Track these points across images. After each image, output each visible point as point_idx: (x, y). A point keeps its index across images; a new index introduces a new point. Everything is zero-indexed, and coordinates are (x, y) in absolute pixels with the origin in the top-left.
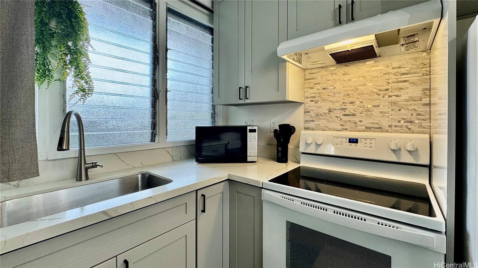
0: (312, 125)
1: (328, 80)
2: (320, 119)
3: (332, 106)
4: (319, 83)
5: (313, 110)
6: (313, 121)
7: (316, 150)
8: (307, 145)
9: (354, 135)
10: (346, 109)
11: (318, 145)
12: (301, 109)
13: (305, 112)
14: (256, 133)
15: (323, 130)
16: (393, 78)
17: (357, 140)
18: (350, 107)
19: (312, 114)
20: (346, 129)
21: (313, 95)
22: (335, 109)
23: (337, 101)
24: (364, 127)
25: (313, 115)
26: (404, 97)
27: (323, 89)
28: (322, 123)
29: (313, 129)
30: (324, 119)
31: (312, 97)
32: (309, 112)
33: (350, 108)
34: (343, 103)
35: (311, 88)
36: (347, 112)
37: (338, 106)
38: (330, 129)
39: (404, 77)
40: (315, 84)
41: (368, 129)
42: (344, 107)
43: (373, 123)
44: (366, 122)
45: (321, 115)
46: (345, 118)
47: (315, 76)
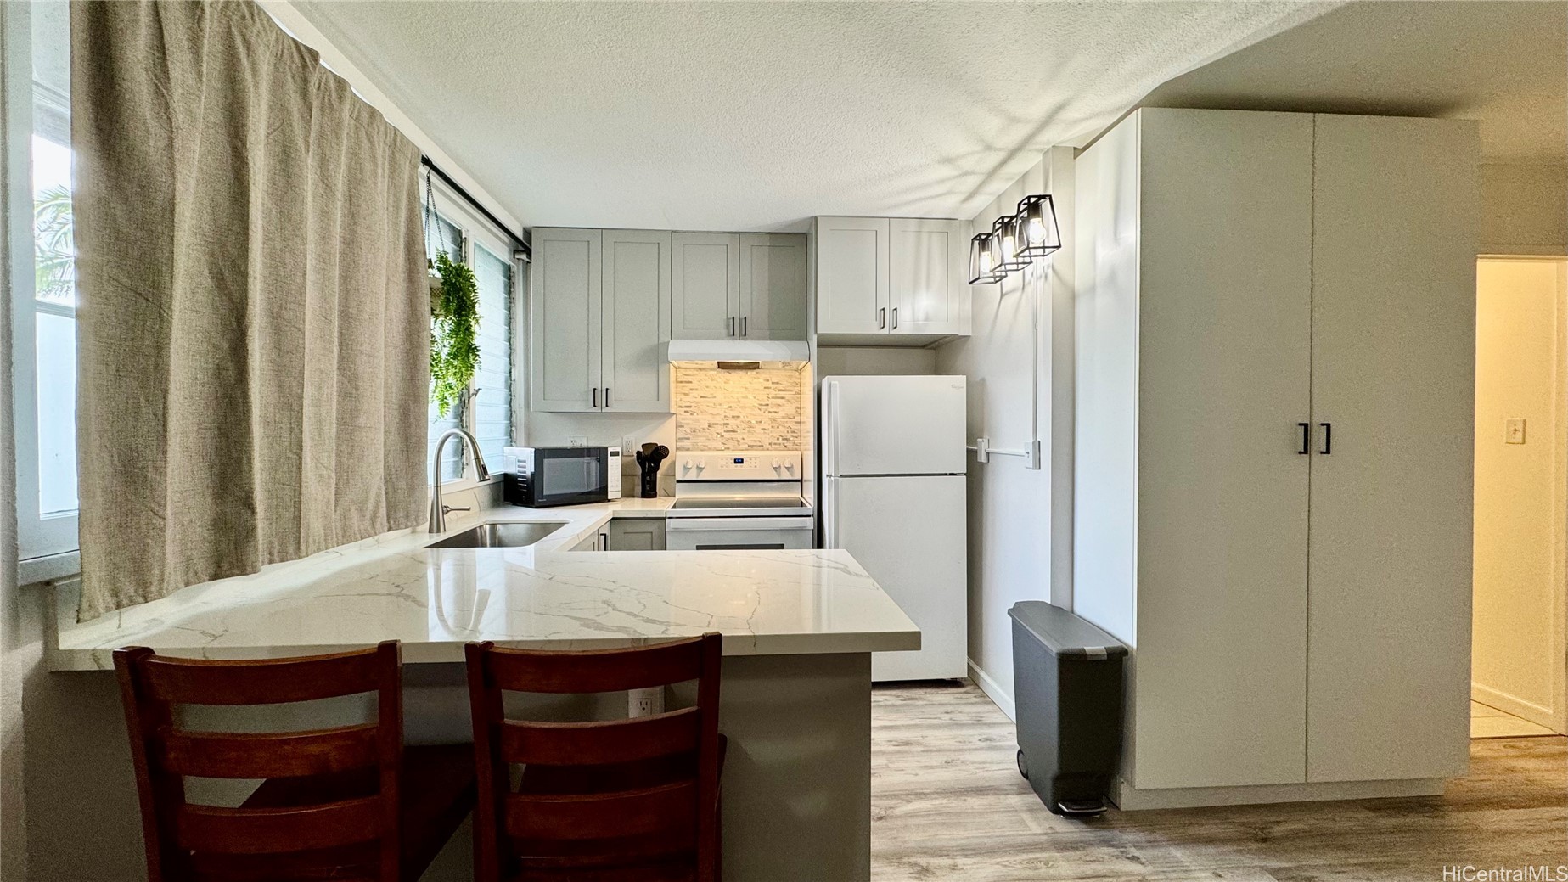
0: (686, 444)
1: (707, 387)
2: (697, 436)
3: (713, 421)
4: (697, 390)
5: (688, 424)
6: (688, 439)
7: (698, 475)
8: (686, 469)
9: (739, 455)
10: (728, 424)
11: (700, 469)
12: (672, 422)
13: (677, 426)
14: (619, 458)
15: (702, 450)
16: (773, 393)
17: (742, 460)
18: (731, 421)
19: (687, 428)
20: (728, 448)
21: (688, 404)
22: (717, 424)
23: (718, 414)
24: (747, 446)
25: (689, 431)
26: (782, 414)
27: (701, 397)
28: (701, 441)
29: (688, 450)
30: (704, 436)
31: (686, 407)
32: (683, 427)
33: (733, 423)
34: (725, 416)
35: (685, 394)
36: (729, 428)
37: (718, 419)
38: (710, 449)
39: (782, 394)
40: (691, 390)
41: (751, 447)
42: (726, 422)
43: (755, 441)
44: (749, 440)
45: (700, 431)
46: (727, 435)
47: (689, 379)
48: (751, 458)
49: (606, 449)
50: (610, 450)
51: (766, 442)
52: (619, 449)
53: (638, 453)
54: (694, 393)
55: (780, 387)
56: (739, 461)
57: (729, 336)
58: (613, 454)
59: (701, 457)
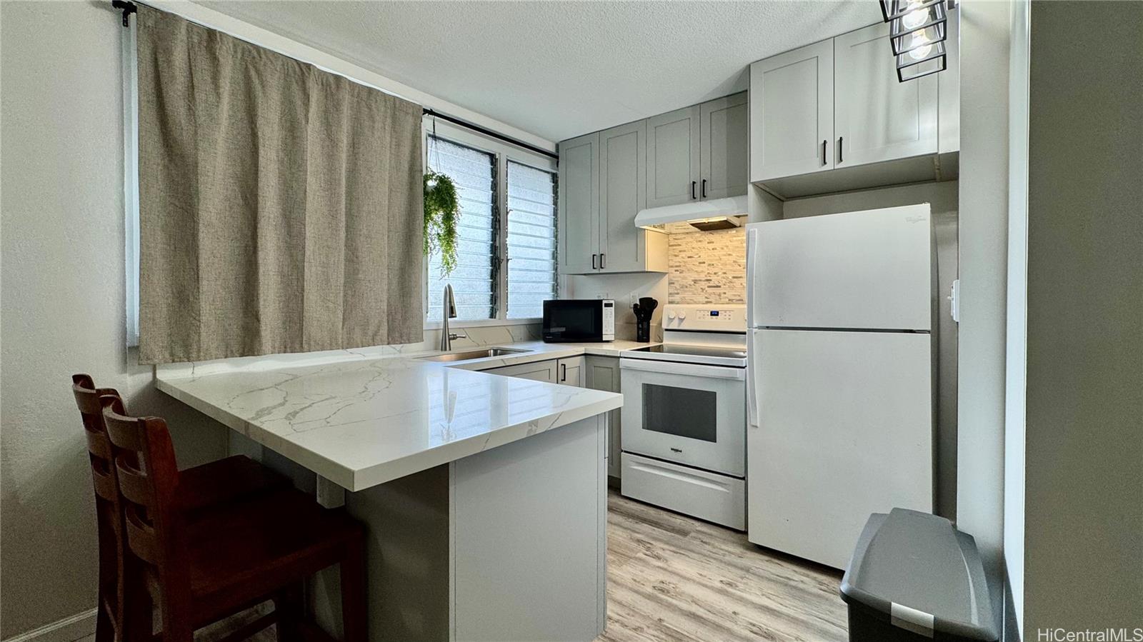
0: (677, 298)
1: (693, 248)
2: (685, 291)
3: (696, 277)
4: (685, 251)
5: (678, 281)
6: (678, 294)
7: (680, 324)
8: (671, 320)
9: (714, 308)
10: (710, 280)
11: (681, 320)
12: (665, 280)
13: (670, 284)
14: (613, 308)
15: (688, 304)
17: (718, 312)
19: (676, 285)
20: (711, 302)
21: (678, 264)
22: (700, 280)
23: (702, 272)
24: (727, 300)
25: (678, 287)
27: (689, 257)
28: (688, 296)
29: (678, 303)
30: (690, 291)
31: (677, 266)
32: (674, 283)
33: (715, 281)
34: (708, 273)
35: (676, 256)
36: (711, 284)
37: (703, 277)
38: (695, 303)
40: (680, 251)
41: (730, 301)
42: (709, 278)
43: (735, 295)
44: (730, 294)
45: (686, 287)
46: (710, 290)
47: (679, 242)
48: (725, 311)
49: (601, 301)
50: (604, 302)
52: (613, 302)
53: (636, 305)
54: (683, 254)
56: (714, 314)
57: (691, 199)
58: (607, 305)
59: (683, 310)
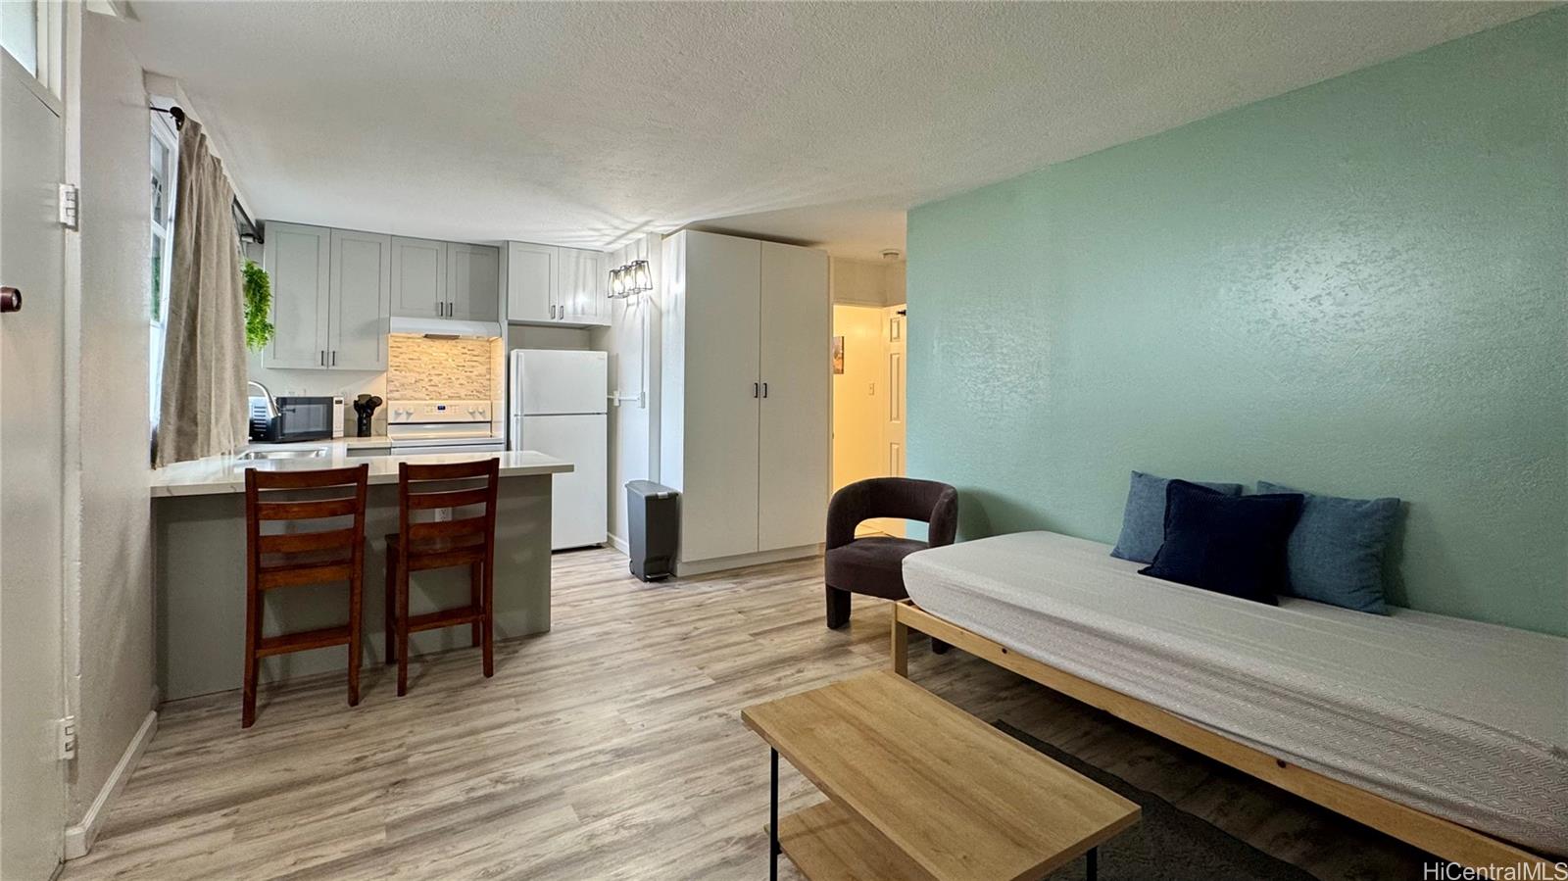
0: (397, 395)
2: (406, 389)
3: (419, 377)
4: (406, 353)
5: (397, 379)
6: (398, 391)
7: (408, 418)
8: (398, 414)
9: (441, 403)
10: (431, 380)
11: (409, 414)
12: (383, 378)
13: (388, 381)
14: (340, 405)
15: (410, 400)
16: (468, 358)
17: (445, 407)
19: (396, 383)
20: (432, 398)
21: (398, 364)
22: (422, 380)
23: (423, 372)
24: (447, 396)
25: (398, 385)
26: (476, 373)
27: (409, 359)
28: (409, 393)
29: (398, 399)
30: (411, 389)
31: (396, 366)
32: (393, 381)
33: (435, 379)
34: (429, 374)
35: (398, 356)
36: (432, 383)
37: (423, 376)
38: (416, 399)
39: (475, 358)
40: (400, 353)
41: (450, 398)
43: (454, 392)
44: (448, 392)
45: (407, 385)
46: (430, 389)
47: (399, 345)
48: (451, 406)
49: (332, 398)
50: (335, 399)
51: (463, 393)
52: (342, 399)
53: (355, 401)
54: (403, 356)
55: (475, 353)
56: (442, 408)
57: (438, 315)
58: (337, 402)
59: (410, 405)
